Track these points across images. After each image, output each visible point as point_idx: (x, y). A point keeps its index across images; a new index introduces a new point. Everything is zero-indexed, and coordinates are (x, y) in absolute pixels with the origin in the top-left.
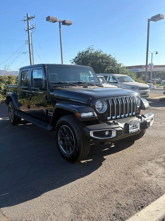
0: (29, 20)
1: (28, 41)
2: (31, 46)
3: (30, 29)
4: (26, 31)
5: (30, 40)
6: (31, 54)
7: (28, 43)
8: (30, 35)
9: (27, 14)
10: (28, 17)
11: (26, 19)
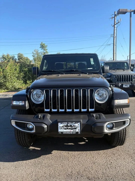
0: (116, 17)
1: (113, 35)
2: (115, 39)
3: (116, 24)
4: (113, 26)
5: (115, 34)
6: (115, 45)
7: (113, 36)
8: (115, 29)
9: (115, 12)
10: (115, 14)
11: (114, 16)
